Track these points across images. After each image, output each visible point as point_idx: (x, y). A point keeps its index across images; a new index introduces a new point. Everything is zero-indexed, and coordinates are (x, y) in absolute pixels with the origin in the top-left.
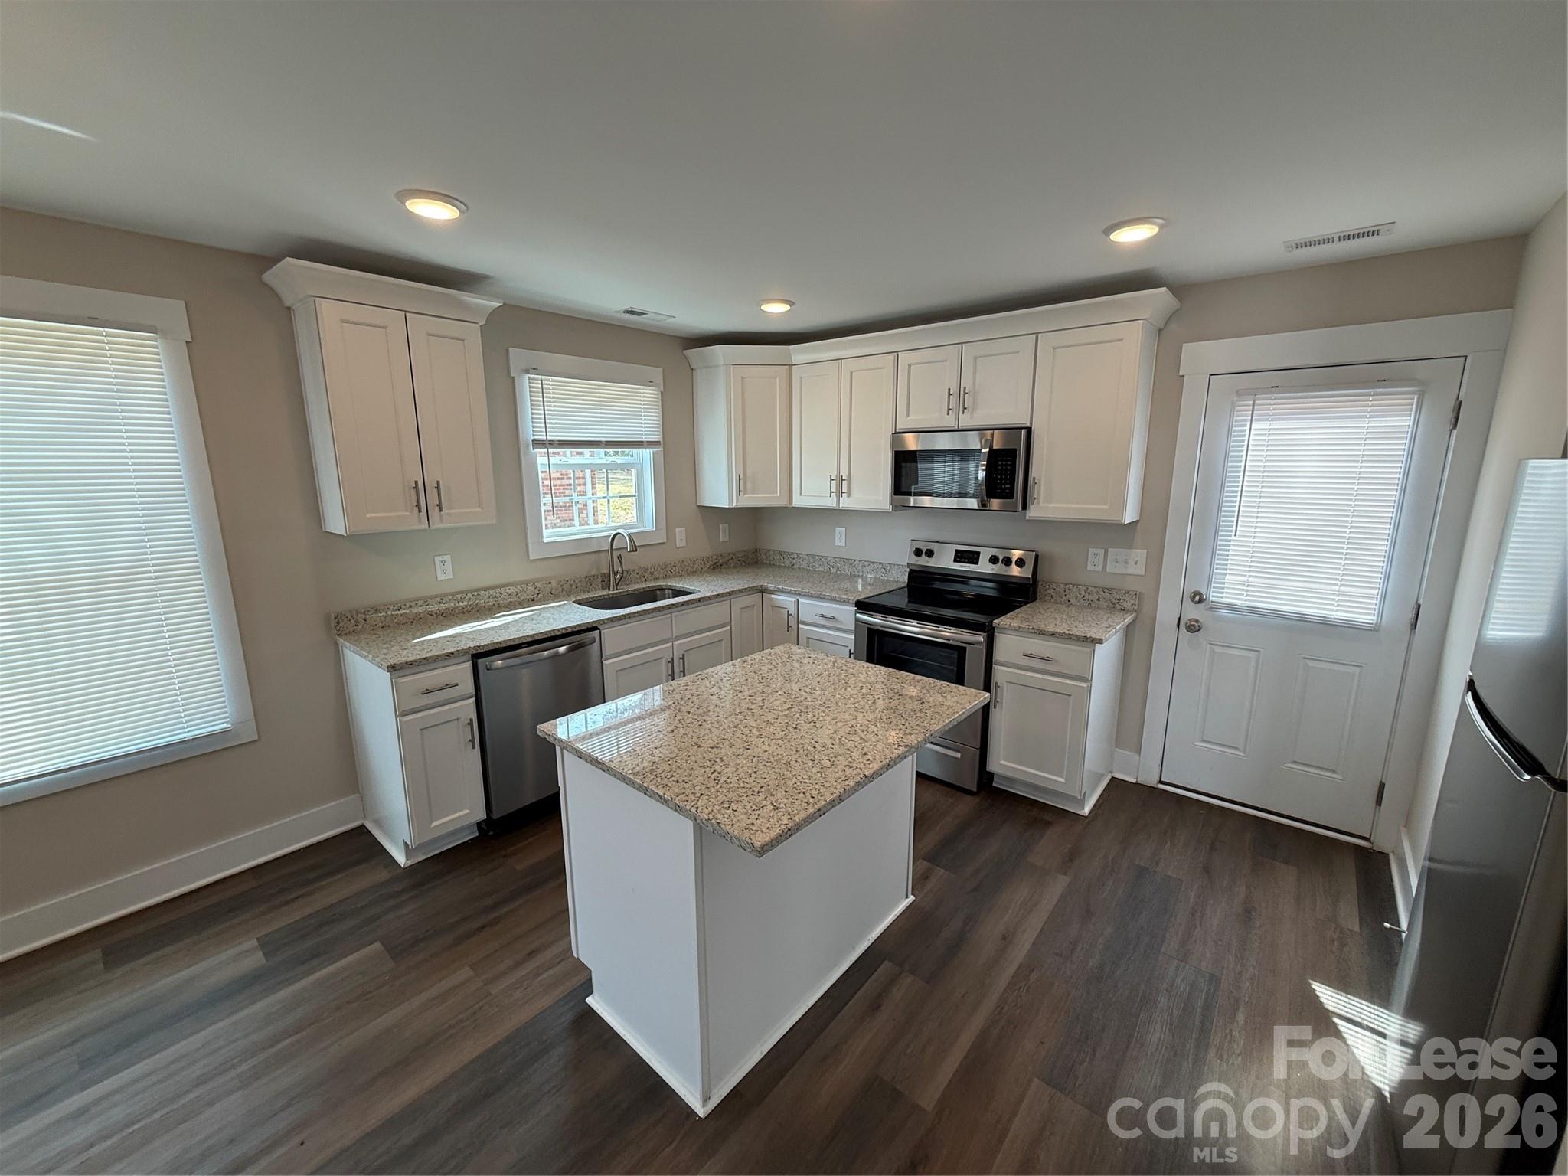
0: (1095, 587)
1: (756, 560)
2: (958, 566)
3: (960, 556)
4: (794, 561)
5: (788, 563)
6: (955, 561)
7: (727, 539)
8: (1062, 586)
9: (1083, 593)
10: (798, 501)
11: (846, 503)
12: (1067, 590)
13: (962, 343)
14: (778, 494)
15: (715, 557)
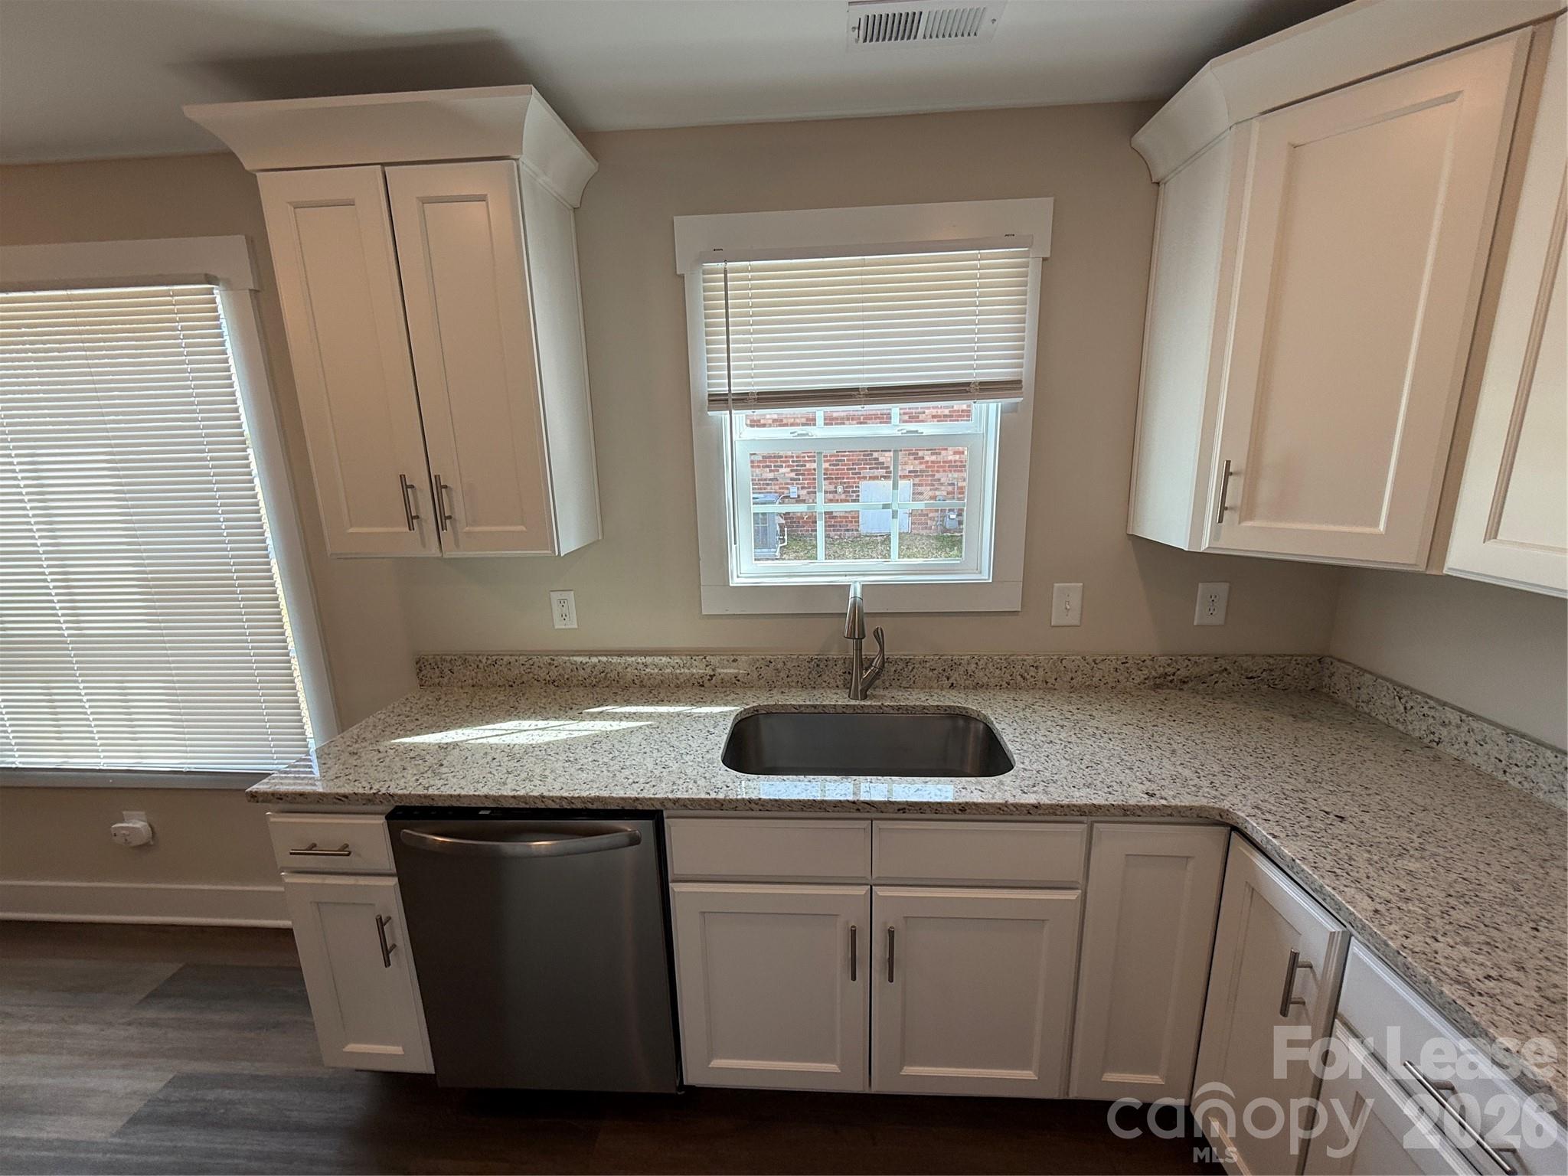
14: (1382, 527)
15: (1163, 660)
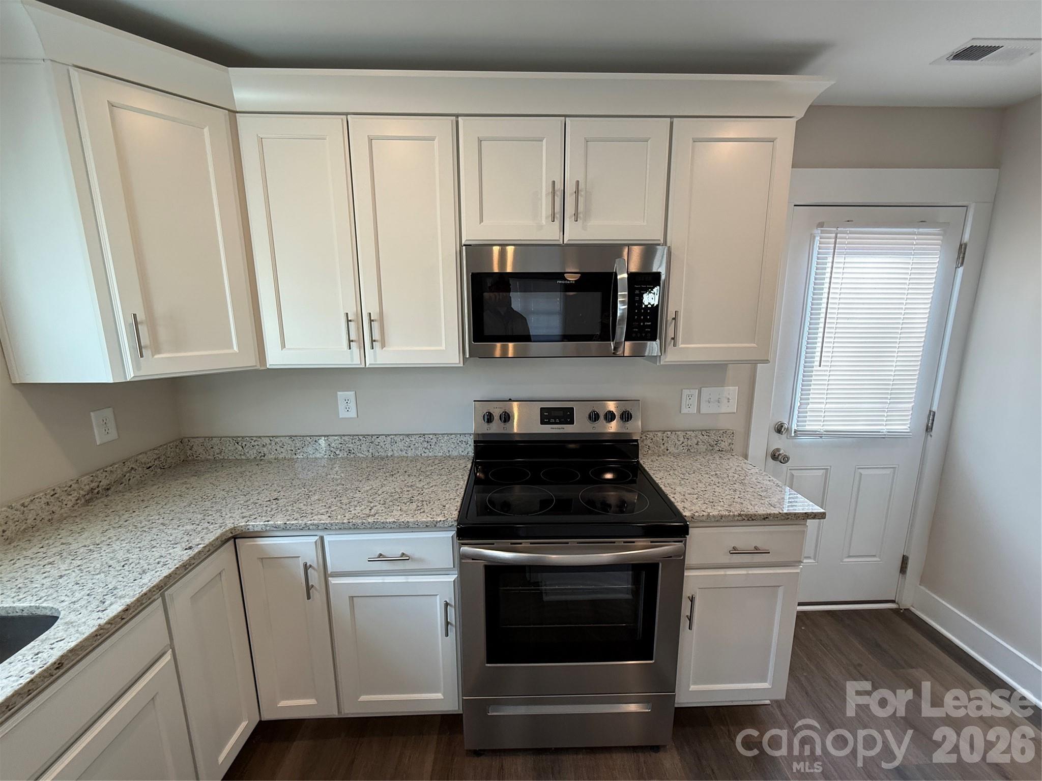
0: (693, 431)
1: (182, 458)
2: (548, 429)
3: (549, 415)
4: (265, 449)
5: (252, 454)
6: (542, 423)
7: (113, 435)
8: (659, 434)
9: (682, 439)
10: (276, 358)
11: (377, 358)
12: (665, 438)
13: (565, 116)
14: (235, 348)
